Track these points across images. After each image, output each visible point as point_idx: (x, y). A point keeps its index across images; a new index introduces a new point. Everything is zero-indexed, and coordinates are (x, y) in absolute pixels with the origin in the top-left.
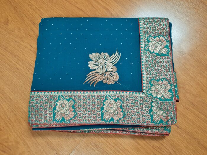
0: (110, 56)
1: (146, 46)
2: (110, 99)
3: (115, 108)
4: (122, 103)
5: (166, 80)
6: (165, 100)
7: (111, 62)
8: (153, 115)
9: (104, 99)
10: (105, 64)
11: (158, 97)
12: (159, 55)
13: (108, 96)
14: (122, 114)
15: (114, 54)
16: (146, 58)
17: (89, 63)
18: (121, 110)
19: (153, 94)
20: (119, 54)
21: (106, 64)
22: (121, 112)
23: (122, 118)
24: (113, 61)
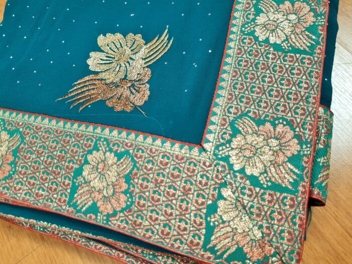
0: (146, 44)
1: (247, 23)
2: (107, 149)
3: (112, 176)
4: (135, 166)
5: (290, 124)
6: (268, 188)
7: (144, 59)
8: (214, 226)
9: (90, 146)
10: (128, 62)
11: (248, 172)
12: (284, 51)
13: (102, 140)
14: (123, 198)
15: (157, 38)
16: (238, 54)
17: (92, 54)
18: (125, 186)
19: (233, 160)
20: (169, 40)
21: (131, 61)
22: (122, 192)
23: (122, 210)
24: (150, 56)
